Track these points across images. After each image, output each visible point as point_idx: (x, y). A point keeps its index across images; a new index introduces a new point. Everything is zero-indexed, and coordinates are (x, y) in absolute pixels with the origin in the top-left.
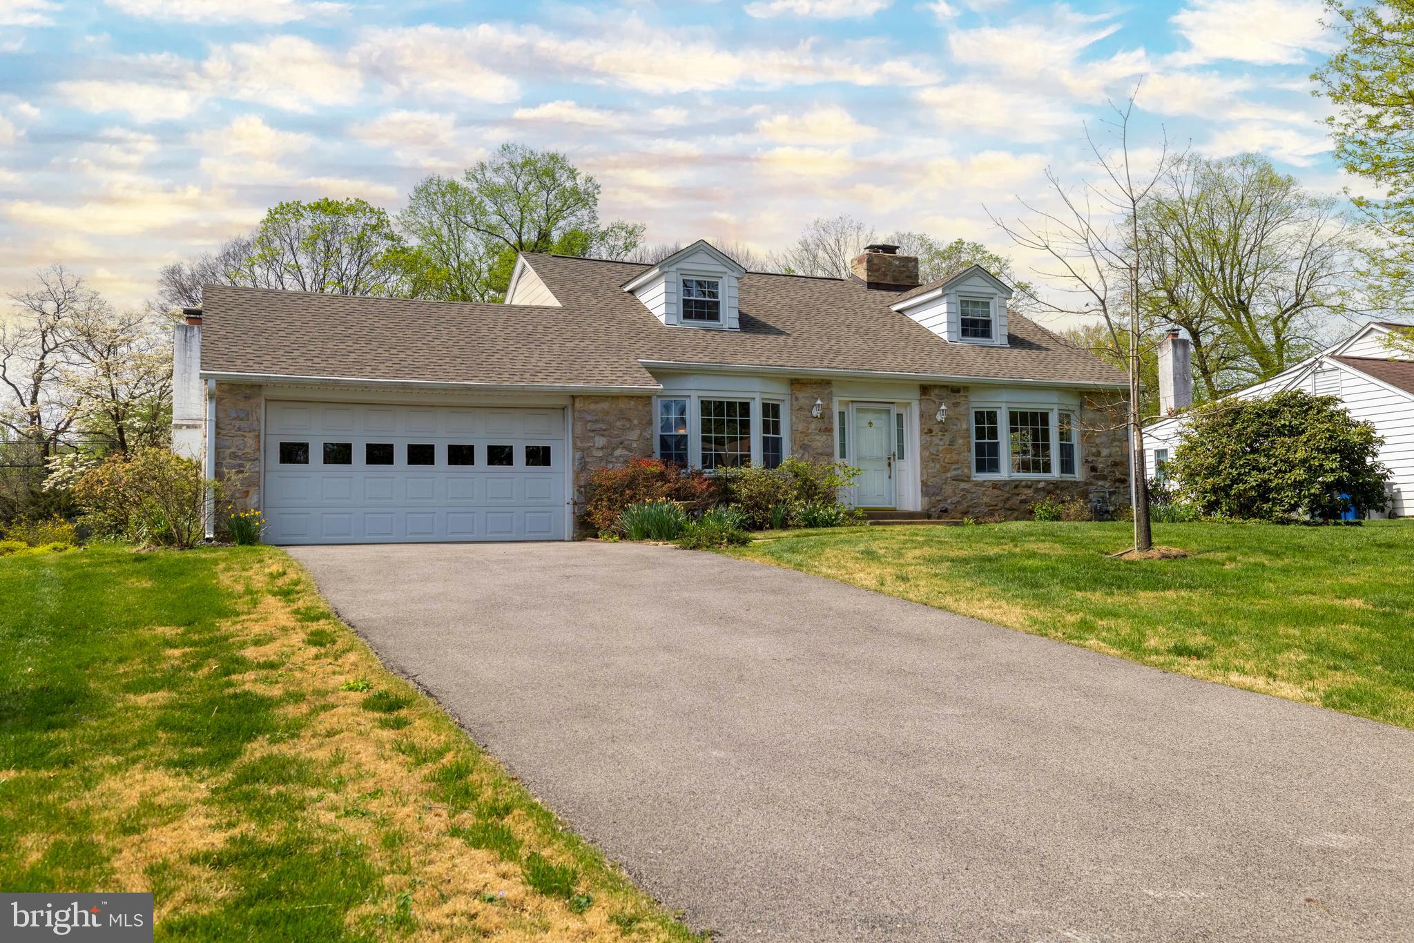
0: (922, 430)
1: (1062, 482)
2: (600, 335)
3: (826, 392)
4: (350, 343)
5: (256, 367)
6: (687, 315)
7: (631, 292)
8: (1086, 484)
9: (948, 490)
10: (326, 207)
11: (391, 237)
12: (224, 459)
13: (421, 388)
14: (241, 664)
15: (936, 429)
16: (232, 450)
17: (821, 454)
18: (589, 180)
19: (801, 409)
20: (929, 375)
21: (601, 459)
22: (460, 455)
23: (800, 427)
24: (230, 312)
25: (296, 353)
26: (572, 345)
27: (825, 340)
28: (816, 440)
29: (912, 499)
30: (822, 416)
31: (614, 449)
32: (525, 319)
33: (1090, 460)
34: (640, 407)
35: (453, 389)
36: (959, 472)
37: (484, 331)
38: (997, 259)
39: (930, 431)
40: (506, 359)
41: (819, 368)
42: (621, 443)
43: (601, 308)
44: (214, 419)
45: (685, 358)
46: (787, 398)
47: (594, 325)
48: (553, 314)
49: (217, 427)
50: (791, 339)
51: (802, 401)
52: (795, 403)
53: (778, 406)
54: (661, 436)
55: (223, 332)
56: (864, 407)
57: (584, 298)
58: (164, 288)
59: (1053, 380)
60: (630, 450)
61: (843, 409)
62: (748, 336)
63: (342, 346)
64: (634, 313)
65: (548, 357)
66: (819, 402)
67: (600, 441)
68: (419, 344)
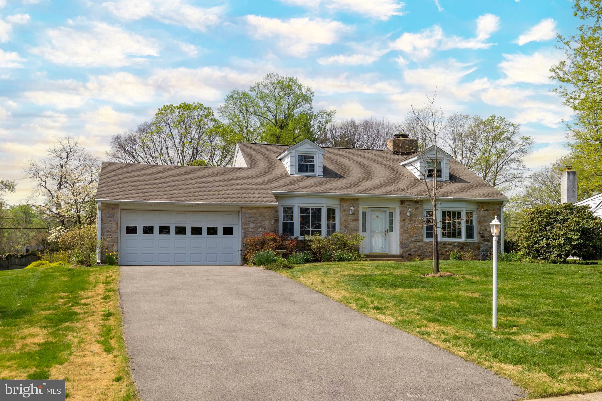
0: (401, 219)
1: (466, 242)
2: (260, 180)
3: (356, 203)
4: (155, 186)
5: (116, 197)
6: (300, 170)
7: (280, 160)
8: (479, 243)
9: (412, 245)
10: (185, 107)
11: (214, 120)
12: (104, 232)
13: (179, 205)
14: (78, 304)
15: (407, 219)
16: (107, 229)
17: (353, 230)
18: (308, 90)
19: (344, 211)
20: (403, 196)
21: (253, 232)
22: (197, 231)
23: (344, 219)
24: (111, 174)
25: (133, 191)
26: (246, 185)
27: (361, 180)
28: (350, 224)
29: (396, 250)
30: (354, 214)
31: (258, 228)
32: (230, 174)
33: (481, 232)
34: (269, 211)
35: (192, 205)
36: (417, 238)
37: (211, 179)
38: (512, 125)
39: (404, 220)
40: (216, 192)
41: (352, 194)
42: (261, 226)
43: (264, 168)
44: (100, 217)
45: (293, 190)
46: (339, 206)
47: (259, 175)
48: (243, 171)
49: (102, 220)
50: (345, 180)
51: (345, 207)
52: (342, 208)
53: (335, 209)
54: (283, 222)
55: (106, 183)
56: (373, 209)
57: (258, 163)
58: (113, 145)
59: (463, 198)
60: (265, 229)
61: (364, 211)
62: (326, 179)
63: (152, 187)
64: (278, 170)
65: (234, 190)
66: (352, 208)
67: (252, 225)
68: (183, 186)
